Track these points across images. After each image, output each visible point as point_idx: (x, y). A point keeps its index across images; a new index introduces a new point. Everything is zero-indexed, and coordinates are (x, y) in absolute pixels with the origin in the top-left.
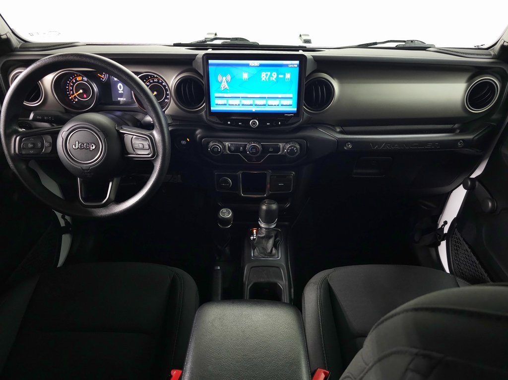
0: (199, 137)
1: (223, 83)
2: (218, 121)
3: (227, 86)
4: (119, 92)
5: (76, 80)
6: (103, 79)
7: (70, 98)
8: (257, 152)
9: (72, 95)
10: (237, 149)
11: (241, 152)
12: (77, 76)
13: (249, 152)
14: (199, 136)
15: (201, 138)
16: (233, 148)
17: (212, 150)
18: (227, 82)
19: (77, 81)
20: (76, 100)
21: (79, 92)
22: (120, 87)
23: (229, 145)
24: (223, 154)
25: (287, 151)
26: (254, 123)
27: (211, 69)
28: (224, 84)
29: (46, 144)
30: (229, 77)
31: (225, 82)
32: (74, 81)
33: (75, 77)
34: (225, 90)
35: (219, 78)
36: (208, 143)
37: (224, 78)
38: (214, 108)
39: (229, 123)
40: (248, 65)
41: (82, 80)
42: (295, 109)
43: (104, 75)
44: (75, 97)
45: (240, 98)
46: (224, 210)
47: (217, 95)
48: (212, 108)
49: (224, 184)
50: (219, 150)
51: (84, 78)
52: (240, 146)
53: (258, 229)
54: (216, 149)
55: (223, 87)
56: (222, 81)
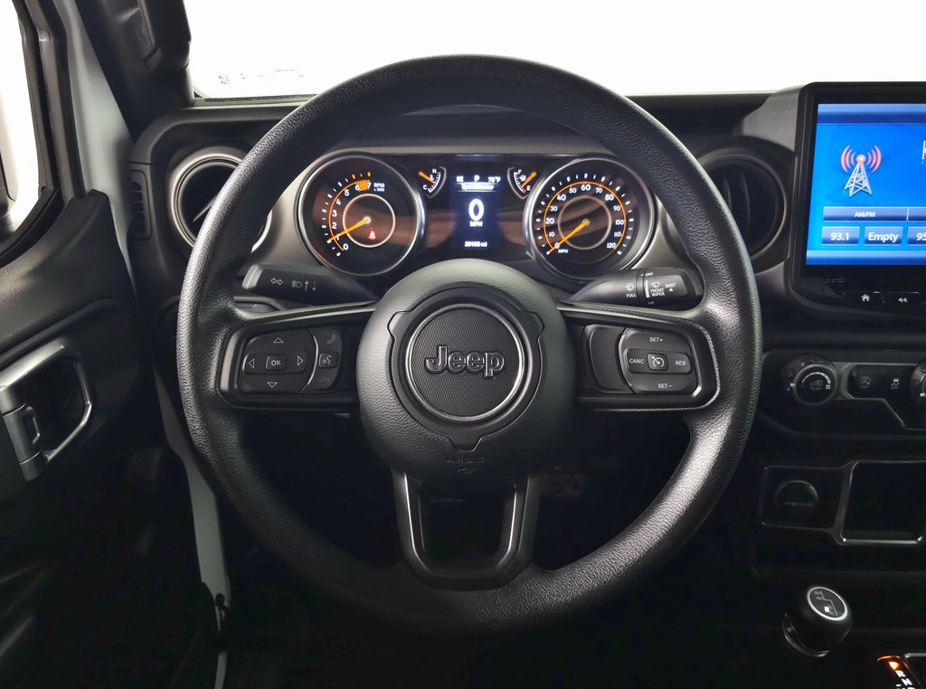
1: (854, 176)
2: (830, 293)
3: (866, 184)
4: (472, 224)
5: (352, 190)
6: (430, 184)
7: (329, 242)
9: (335, 232)
10: (881, 386)
11: (891, 395)
12: (358, 179)
16: (866, 381)
17: (804, 389)
18: (869, 170)
19: (354, 193)
20: (346, 247)
21: (359, 224)
22: (476, 210)
23: (853, 372)
24: (834, 403)
27: (823, 131)
28: (859, 179)
30: (877, 157)
31: (863, 169)
32: (347, 193)
33: (351, 180)
34: (861, 198)
35: (845, 159)
37: (861, 158)
38: (817, 252)
39: (865, 297)
41: (371, 190)
43: (435, 175)
44: (344, 239)
45: (903, 219)
46: (820, 592)
47: (830, 210)
48: (810, 254)
49: (794, 504)
50: (828, 387)
51: (376, 185)
52: (894, 372)
53: (902, 656)
54: (818, 382)
55: (853, 185)
56: (853, 167)
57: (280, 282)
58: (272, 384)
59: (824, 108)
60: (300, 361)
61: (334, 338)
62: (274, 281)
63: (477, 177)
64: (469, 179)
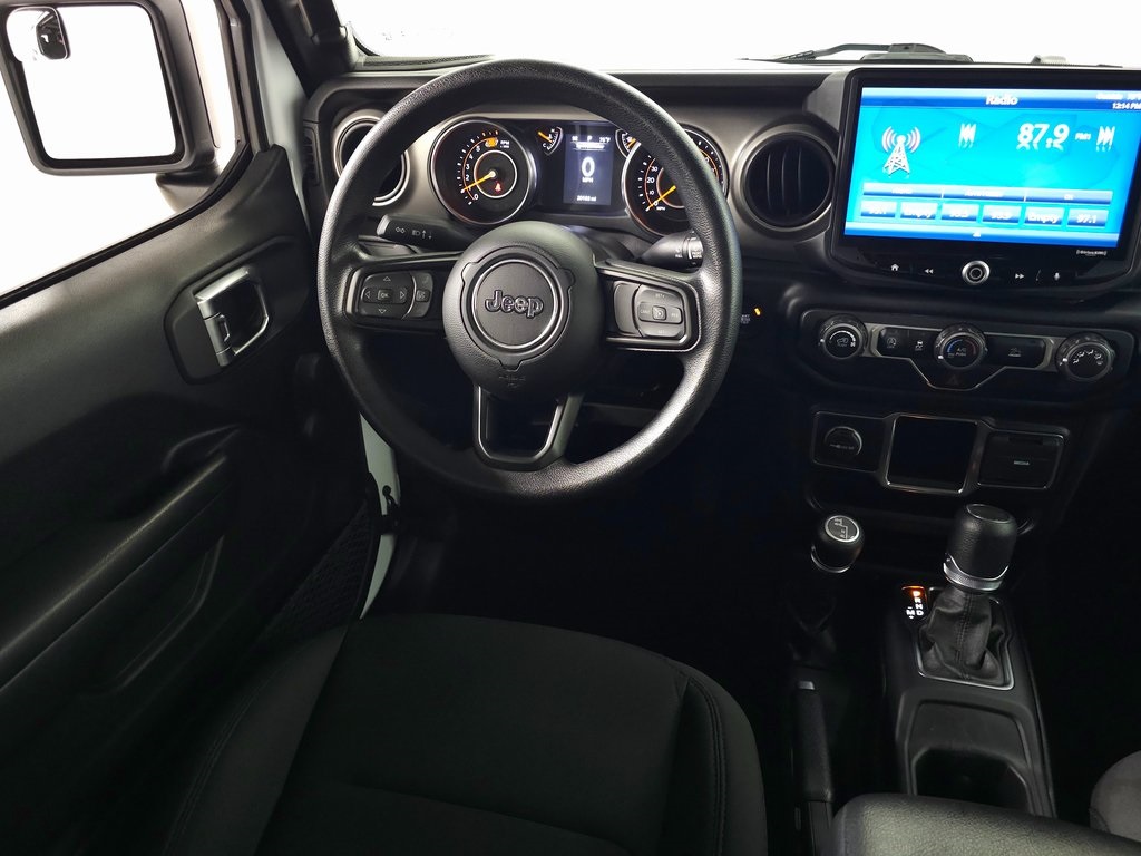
0: (796, 306)
1: (894, 154)
2: (864, 262)
3: (905, 162)
4: (584, 180)
5: (482, 146)
6: (548, 143)
7: (463, 191)
8: (970, 358)
9: (468, 183)
10: (906, 346)
11: (914, 355)
12: (488, 136)
13: (945, 354)
14: (793, 302)
15: (800, 309)
16: (893, 342)
17: (832, 345)
18: (908, 150)
19: (484, 149)
20: (476, 197)
21: (486, 178)
22: (588, 168)
23: (883, 333)
24: (859, 358)
25: (1071, 360)
26: (977, 272)
27: (866, 113)
28: (899, 157)
29: (418, 295)
30: (916, 138)
31: (903, 150)
32: (478, 149)
33: (482, 138)
34: (899, 175)
35: (886, 139)
36: (821, 322)
37: (901, 139)
38: (855, 224)
39: (895, 267)
40: (981, 103)
41: (498, 147)
42: (1115, 237)
43: (553, 135)
44: (474, 190)
45: (939, 196)
46: (837, 520)
47: (870, 186)
48: (849, 225)
49: (838, 446)
50: (853, 344)
51: (502, 142)
52: (918, 336)
53: (927, 588)
54: (844, 339)
55: (893, 164)
56: (894, 147)
57: (402, 231)
58: (382, 311)
59: (867, 92)
60: (403, 295)
61: (427, 280)
62: (398, 229)
63: (590, 138)
64: (583, 139)
